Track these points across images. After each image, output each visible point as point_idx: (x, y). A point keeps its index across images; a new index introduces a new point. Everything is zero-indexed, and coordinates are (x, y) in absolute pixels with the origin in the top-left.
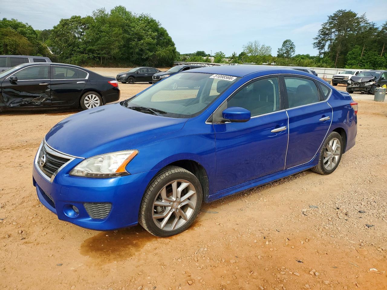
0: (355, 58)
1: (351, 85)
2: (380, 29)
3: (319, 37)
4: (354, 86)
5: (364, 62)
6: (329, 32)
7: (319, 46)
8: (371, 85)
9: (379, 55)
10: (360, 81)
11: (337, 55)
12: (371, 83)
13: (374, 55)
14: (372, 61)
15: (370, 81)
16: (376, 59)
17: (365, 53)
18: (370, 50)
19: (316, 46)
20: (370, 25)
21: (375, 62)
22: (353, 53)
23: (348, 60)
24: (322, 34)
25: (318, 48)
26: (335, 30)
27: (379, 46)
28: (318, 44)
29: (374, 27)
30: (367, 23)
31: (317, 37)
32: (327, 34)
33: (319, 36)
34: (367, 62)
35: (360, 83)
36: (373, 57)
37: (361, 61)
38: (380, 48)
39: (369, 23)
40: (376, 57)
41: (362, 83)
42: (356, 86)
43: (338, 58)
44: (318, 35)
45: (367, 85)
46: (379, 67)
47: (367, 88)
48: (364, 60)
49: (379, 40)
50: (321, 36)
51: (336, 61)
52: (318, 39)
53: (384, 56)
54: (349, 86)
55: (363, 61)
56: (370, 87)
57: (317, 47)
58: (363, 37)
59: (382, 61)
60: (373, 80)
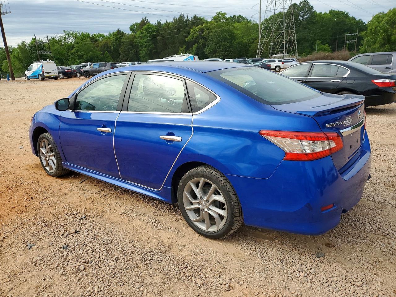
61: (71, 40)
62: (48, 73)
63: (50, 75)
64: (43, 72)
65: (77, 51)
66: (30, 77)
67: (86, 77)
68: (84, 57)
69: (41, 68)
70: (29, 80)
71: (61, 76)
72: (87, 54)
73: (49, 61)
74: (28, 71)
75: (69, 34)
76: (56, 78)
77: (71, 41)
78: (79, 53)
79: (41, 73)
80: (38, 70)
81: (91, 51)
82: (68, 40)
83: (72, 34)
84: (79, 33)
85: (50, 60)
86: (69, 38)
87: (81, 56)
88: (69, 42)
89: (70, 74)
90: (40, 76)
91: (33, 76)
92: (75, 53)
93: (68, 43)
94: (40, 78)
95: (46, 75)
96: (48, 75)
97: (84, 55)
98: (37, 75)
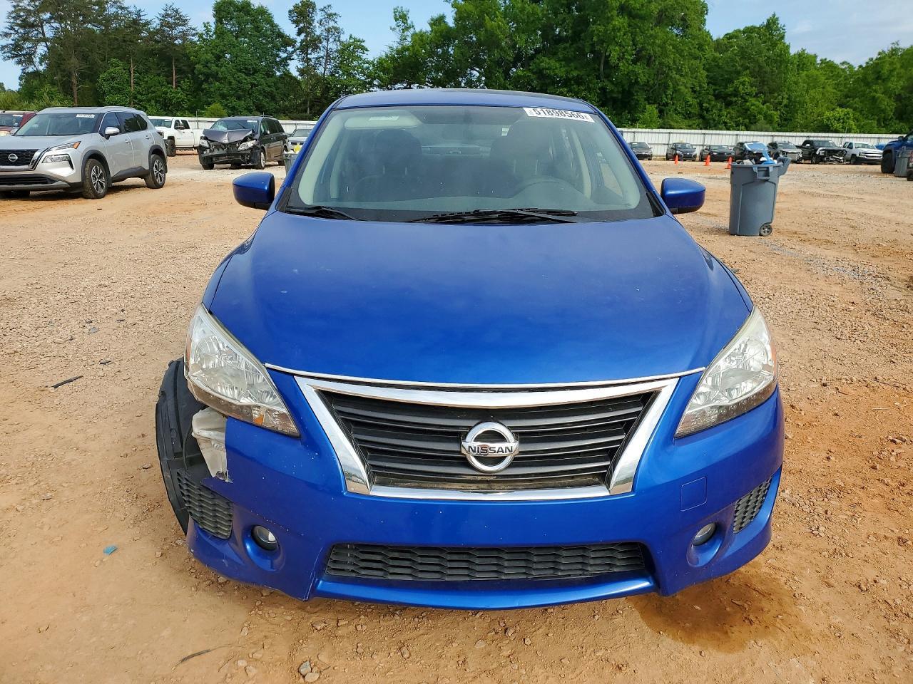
0: (119, 91)
1: (208, 151)
2: (156, 24)
3: (12, 32)
4: (216, 152)
5: (143, 101)
6: (35, 21)
7: (17, 56)
8: (250, 148)
9: (168, 84)
10: (225, 141)
11: (74, 81)
12: (250, 144)
13: (160, 83)
14: (159, 97)
15: (245, 140)
16: (166, 93)
17: (138, 78)
18: (147, 72)
19: (8, 54)
20: (130, 13)
21: (165, 99)
22: (113, 78)
23: (104, 93)
24: (17, 25)
25: (16, 59)
26: (48, 15)
27: (164, 64)
28: (14, 50)
29: (142, 18)
30: (122, 8)
31: (7, 30)
32: (32, 26)
33: (12, 28)
34: (149, 101)
35: (228, 144)
36: (158, 89)
37: (136, 98)
38: (166, 69)
39: (126, 8)
40: (164, 89)
41: (230, 144)
42: (221, 152)
43: (79, 89)
44: (7, 25)
45: (242, 147)
46: (177, 111)
47: (243, 155)
48: (142, 95)
49: (161, 50)
50: (16, 28)
51: (75, 96)
52: (12, 37)
53: (181, 87)
54: (205, 152)
55: (139, 96)
56: (249, 152)
57: (13, 57)
58: (124, 41)
59: (178, 98)
60: (251, 138)
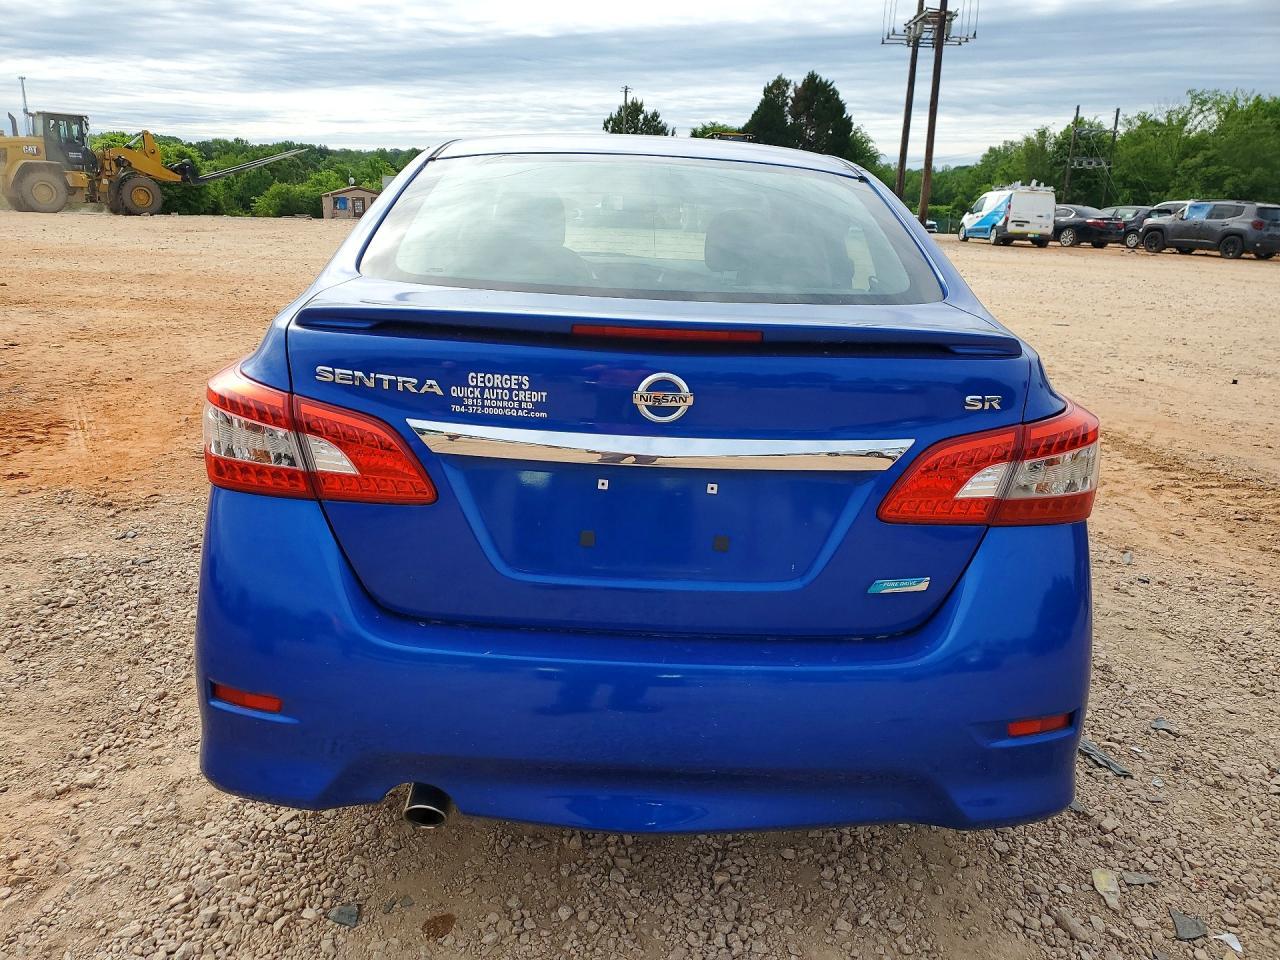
61: (1203, 122)
62: (1020, 223)
63: (1025, 229)
64: (1007, 219)
65: (1208, 162)
66: (970, 231)
67: (1149, 248)
68: (1227, 182)
69: (1004, 207)
70: (965, 239)
71: (1067, 236)
72: (1244, 172)
73: (1038, 185)
74: (972, 212)
75: (1203, 102)
76: (1040, 242)
77: (1206, 127)
78: (1213, 169)
79: (1000, 223)
80: (995, 213)
81: (1266, 163)
82: (1196, 122)
83: (1217, 103)
84: (1247, 100)
85: (1042, 184)
86: (1201, 117)
87: (1217, 178)
88: (1199, 129)
89: (1101, 233)
90: (994, 231)
91: (977, 231)
92: (1197, 167)
93: (1190, 132)
94: (993, 239)
95: (1012, 228)
96: (1019, 230)
97: (1226, 177)
98: (988, 226)
